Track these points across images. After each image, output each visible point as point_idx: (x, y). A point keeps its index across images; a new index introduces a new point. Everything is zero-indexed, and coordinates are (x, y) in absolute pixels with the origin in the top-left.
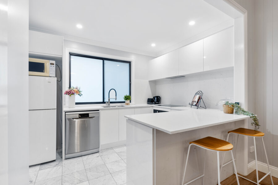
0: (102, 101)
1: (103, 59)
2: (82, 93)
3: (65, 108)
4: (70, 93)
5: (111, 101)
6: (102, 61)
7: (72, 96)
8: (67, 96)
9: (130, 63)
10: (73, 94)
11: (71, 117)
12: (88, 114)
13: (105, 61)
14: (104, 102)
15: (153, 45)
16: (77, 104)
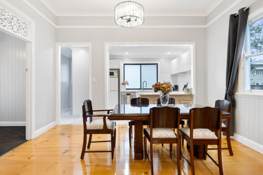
0: (140, 88)
1: (141, 64)
2: (129, 84)
3: (121, 91)
4: (124, 84)
5: (144, 88)
6: (140, 65)
7: (124, 85)
8: (123, 85)
9: (157, 64)
10: (125, 84)
11: (124, 94)
12: (130, 94)
13: (142, 65)
14: (141, 89)
15: (168, 53)
16: (127, 89)
